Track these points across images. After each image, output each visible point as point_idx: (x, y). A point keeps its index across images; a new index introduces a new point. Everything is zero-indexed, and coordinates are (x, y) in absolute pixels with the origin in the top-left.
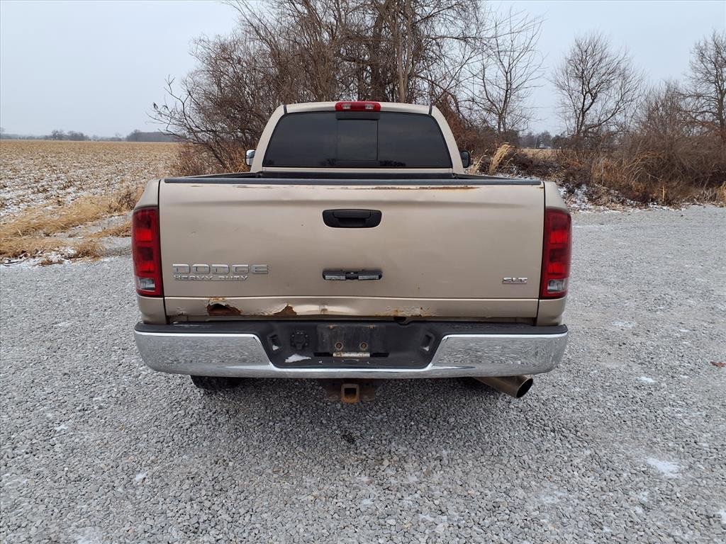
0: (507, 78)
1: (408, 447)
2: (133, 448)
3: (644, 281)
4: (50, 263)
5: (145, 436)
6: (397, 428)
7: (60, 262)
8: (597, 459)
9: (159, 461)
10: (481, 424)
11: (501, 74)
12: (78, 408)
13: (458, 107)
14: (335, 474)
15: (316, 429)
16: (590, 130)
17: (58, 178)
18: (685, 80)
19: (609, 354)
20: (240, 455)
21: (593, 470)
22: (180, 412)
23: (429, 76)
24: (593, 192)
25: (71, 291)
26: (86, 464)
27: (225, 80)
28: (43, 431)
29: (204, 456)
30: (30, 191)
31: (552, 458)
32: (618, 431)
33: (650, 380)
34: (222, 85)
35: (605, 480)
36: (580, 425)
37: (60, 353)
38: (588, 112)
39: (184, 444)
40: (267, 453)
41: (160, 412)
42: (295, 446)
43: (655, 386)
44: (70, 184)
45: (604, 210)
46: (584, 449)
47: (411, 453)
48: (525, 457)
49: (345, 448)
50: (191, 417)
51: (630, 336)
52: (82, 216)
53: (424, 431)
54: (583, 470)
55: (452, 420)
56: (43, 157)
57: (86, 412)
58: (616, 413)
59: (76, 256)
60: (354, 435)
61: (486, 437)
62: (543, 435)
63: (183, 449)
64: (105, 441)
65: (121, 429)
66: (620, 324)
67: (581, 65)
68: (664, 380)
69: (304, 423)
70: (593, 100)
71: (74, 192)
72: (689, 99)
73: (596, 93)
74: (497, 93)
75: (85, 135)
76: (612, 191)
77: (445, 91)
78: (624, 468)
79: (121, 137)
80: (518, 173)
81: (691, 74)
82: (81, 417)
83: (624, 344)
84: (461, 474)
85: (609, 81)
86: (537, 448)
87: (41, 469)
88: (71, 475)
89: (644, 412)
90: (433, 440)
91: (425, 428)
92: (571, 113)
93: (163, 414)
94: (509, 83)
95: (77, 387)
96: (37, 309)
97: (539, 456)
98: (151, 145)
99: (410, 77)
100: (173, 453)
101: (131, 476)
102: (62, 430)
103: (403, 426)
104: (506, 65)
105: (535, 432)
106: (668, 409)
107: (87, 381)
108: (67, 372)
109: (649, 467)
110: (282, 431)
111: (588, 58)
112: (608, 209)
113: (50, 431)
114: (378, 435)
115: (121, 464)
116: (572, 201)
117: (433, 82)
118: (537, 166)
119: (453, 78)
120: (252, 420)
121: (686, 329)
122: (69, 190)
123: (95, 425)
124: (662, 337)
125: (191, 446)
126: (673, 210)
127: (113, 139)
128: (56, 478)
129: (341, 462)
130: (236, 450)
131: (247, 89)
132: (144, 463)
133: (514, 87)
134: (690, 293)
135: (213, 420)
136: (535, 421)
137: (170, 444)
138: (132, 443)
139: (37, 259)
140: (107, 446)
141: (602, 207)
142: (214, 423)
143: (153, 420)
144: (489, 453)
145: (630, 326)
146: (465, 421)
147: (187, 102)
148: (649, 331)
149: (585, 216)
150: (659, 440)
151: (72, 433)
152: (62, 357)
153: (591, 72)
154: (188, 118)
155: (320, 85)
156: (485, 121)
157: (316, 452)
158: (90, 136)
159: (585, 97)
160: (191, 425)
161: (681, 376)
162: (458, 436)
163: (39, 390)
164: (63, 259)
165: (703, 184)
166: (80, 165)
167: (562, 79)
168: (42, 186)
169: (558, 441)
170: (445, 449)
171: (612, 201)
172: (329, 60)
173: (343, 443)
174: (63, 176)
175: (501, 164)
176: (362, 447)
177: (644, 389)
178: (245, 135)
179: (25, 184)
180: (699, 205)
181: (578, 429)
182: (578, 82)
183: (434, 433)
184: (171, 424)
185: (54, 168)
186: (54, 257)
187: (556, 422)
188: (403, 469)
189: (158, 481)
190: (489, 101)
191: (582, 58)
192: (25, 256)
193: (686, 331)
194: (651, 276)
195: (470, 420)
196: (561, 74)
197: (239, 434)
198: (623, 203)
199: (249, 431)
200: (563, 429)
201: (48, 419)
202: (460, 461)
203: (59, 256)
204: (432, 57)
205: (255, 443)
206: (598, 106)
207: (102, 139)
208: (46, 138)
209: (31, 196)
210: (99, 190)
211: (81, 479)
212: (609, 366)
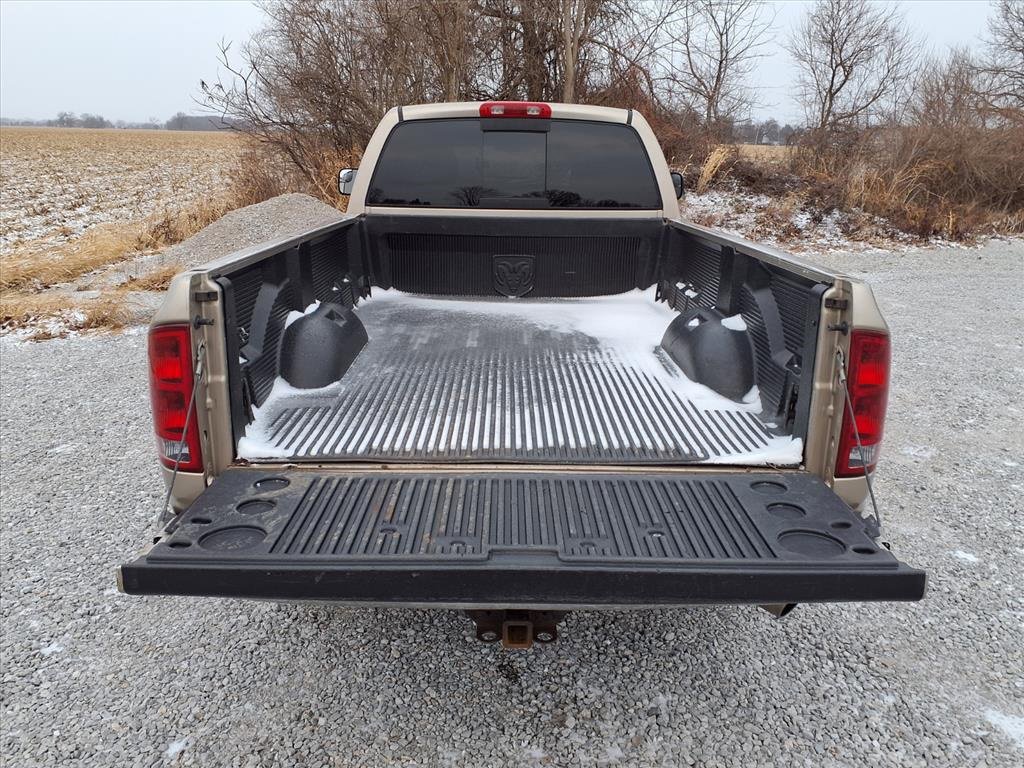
0: (721, 43)
1: (604, 688)
2: (164, 691)
3: (938, 374)
4: (48, 336)
5: (185, 665)
6: (585, 651)
7: (62, 336)
8: (907, 714)
9: (206, 716)
10: (716, 644)
11: (712, 35)
12: (79, 611)
13: (651, 89)
14: (490, 745)
15: (457, 653)
16: (841, 121)
17: (64, 191)
18: (979, 46)
19: (902, 508)
20: (336, 702)
21: (902, 735)
22: (241, 617)
23: (609, 40)
24: (849, 219)
25: (78, 387)
26: (89, 722)
27: (307, 45)
28: (23, 657)
29: (278, 704)
30: (22, 213)
31: (834, 711)
32: (934, 657)
33: (971, 558)
34: (304, 53)
35: (924, 756)
36: (872, 646)
37: (55, 504)
38: (839, 94)
39: (248, 681)
40: (379, 698)
41: (209, 617)
42: (424, 685)
43: (980, 567)
44: (82, 199)
45: (867, 248)
46: (883, 694)
47: (609, 699)
48: (792, 711)
49: (504, 690)
50: (259, 627)
51: (929, 473)
52: (97, 257)
53: (627, 657)
54: (887, 736)
55: (671, 636)
56: (43, 156)
57: (93, 618)
58: (926, 622)
59: (87, 325)
60: (516, 665)
61: (726, 669)
62: (815, 666)
63: (245, 692)
64: (121, 678)
65: (147, 653)
66: (912, 451)
67: (831, 22)
68: (993, 557)
69: (436, 641)
70: (847, 77)
71: (88, 214)
72: (984, 75)
73: (851, 66)
74: (706, 65)
75: (105, 119)
76: (876, 219)
77: (632, 64)
78: (951, 732)
79: (158, 123)
80: (741, 191)
81: (988, 36)
82: (84, 628)
83: (923, 489)
84: (690, 741)
85: (870, 49)
86: (808, 690)
87: (17, 733)
88: (63, 747)
89: (970, 621)
90: (642, 676)
91: (628, 652)
92: (812, 96)
93: (214, 622)
94: (724, 51)
95: (79, 569)
96: (25, 419)
97: (812, 707)
98: (200, 137)
99: (581, 42)
100: (230, 698)
101: (162, 747)
102: (53, 653)
103: (594, 647)
104: (721, 23)
105: (802, 659)
106: (1005, 613)
107: (95, 558)
108: (65, 539)
109: (991, 729)
110: (401, 656)
111: (840, 13)
112: (870, 246)
113: (35, 656)
114: (554, 665)
115: (146, 722)
116: (819, 234)
117: (615, 51)
118: (769, 180)
119: (644, 43)
120: (354, 633)
121: (1013, 460)
122: (80, 210)
123: (106, 644)
124: (980, 475)
125: (259, 684)
126: (966, 248)
127: (146, 126)
128: (40, 752)
129: (498, 718)
130: (329, 691)
131: (340, 60)
132: (182, 721)
133: (731, 56)
134: (1010, 394)
135: (292, 632)
136: (800, 637)
137: (225, 682)
138: (164, 681)
139: (28, 330)
140: (124, 685)
141: (862, 244)
142: (294, 640)
143: (198, 635)
144: (733, 702)
145: (928, 455)
146: (691, 637)
147: (252, 79)
148: (958, 465)
149: (838, 257)
150: (999, 674)
151: (68, 660)
152: (59, 510)
153: (845, 35)
154: (252, 103)
155: (448, 55)
156: (689, 107)
157: (458, 700)
158: (113, 120)
159: (834, 71)
160: (259, 644)
161: (1018, 549)
162: (682, 669)
163: (19, 575)
164: (67, 330)
165: (1004, 204)
166: (97, 169)
167: (801, 45)
168: (41, 204)
169: (840, 677)
170: (664, 693)
171: (877, 235)
172: (462, 16)
173: (499, 681)
174: (71, 187)
175: (716, 176)
176: (531, 690)
177: (965, 575)
178: (336, 127)
179: (15, 200)
180: (1001, 239)
181: (870, 654)
182: (826, 50)
183: (644, 663)
184: (227, 641)
185: (59, 174)
186: (53, 327)
187: (834, 640)
188: (598, 733)
189: (204, 757)
190: (695, 76)
191: (832, 12)
192: (11, 324)
193: (1014, 464)
194: (947, 364)
195: (699, 635)
196: (801, 37)
197: (334, 660)
198: (892, 237)
199: (350, 655)
200: (846, 653)
201: (31, 631)
202: (687, 716)
203: (62, 324)
204: (613, 12)
205: (360, 680)
206: (852, 86)
207: (131, 127)
208: (50, 123)
209: (26, 222)
210: (124, 210)
211: (80, 754)
212: (903, 530)
